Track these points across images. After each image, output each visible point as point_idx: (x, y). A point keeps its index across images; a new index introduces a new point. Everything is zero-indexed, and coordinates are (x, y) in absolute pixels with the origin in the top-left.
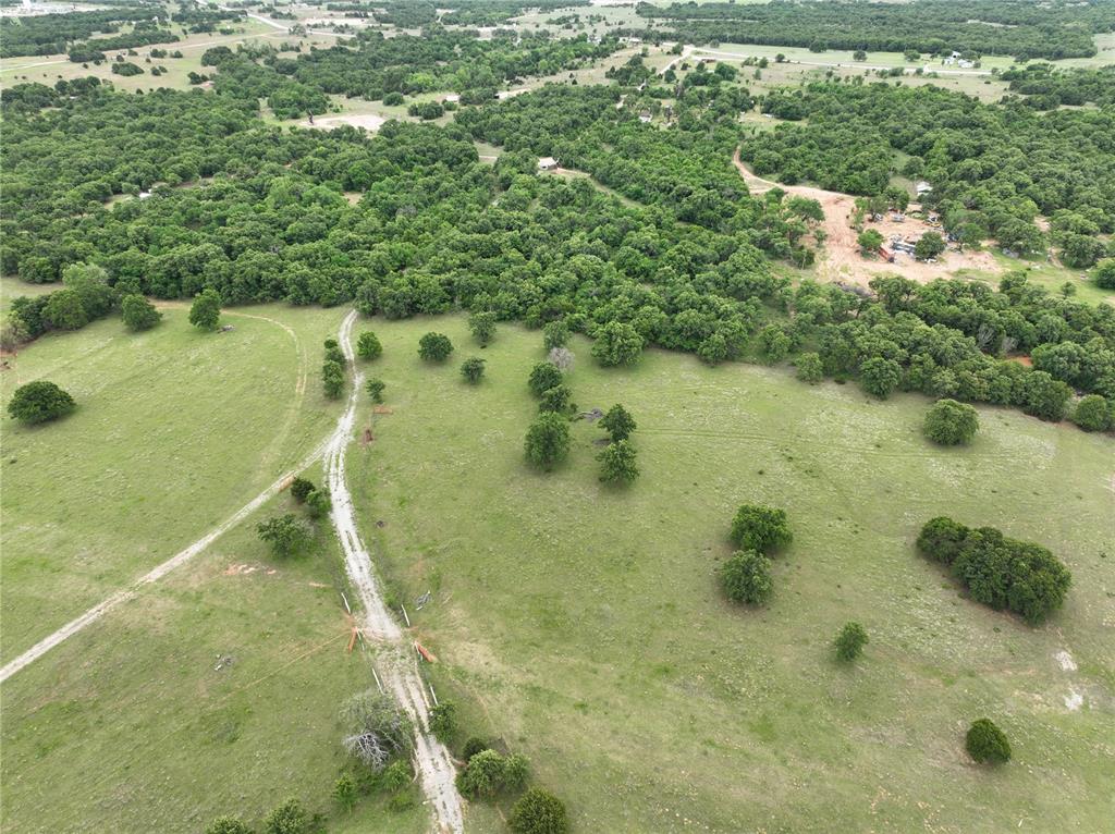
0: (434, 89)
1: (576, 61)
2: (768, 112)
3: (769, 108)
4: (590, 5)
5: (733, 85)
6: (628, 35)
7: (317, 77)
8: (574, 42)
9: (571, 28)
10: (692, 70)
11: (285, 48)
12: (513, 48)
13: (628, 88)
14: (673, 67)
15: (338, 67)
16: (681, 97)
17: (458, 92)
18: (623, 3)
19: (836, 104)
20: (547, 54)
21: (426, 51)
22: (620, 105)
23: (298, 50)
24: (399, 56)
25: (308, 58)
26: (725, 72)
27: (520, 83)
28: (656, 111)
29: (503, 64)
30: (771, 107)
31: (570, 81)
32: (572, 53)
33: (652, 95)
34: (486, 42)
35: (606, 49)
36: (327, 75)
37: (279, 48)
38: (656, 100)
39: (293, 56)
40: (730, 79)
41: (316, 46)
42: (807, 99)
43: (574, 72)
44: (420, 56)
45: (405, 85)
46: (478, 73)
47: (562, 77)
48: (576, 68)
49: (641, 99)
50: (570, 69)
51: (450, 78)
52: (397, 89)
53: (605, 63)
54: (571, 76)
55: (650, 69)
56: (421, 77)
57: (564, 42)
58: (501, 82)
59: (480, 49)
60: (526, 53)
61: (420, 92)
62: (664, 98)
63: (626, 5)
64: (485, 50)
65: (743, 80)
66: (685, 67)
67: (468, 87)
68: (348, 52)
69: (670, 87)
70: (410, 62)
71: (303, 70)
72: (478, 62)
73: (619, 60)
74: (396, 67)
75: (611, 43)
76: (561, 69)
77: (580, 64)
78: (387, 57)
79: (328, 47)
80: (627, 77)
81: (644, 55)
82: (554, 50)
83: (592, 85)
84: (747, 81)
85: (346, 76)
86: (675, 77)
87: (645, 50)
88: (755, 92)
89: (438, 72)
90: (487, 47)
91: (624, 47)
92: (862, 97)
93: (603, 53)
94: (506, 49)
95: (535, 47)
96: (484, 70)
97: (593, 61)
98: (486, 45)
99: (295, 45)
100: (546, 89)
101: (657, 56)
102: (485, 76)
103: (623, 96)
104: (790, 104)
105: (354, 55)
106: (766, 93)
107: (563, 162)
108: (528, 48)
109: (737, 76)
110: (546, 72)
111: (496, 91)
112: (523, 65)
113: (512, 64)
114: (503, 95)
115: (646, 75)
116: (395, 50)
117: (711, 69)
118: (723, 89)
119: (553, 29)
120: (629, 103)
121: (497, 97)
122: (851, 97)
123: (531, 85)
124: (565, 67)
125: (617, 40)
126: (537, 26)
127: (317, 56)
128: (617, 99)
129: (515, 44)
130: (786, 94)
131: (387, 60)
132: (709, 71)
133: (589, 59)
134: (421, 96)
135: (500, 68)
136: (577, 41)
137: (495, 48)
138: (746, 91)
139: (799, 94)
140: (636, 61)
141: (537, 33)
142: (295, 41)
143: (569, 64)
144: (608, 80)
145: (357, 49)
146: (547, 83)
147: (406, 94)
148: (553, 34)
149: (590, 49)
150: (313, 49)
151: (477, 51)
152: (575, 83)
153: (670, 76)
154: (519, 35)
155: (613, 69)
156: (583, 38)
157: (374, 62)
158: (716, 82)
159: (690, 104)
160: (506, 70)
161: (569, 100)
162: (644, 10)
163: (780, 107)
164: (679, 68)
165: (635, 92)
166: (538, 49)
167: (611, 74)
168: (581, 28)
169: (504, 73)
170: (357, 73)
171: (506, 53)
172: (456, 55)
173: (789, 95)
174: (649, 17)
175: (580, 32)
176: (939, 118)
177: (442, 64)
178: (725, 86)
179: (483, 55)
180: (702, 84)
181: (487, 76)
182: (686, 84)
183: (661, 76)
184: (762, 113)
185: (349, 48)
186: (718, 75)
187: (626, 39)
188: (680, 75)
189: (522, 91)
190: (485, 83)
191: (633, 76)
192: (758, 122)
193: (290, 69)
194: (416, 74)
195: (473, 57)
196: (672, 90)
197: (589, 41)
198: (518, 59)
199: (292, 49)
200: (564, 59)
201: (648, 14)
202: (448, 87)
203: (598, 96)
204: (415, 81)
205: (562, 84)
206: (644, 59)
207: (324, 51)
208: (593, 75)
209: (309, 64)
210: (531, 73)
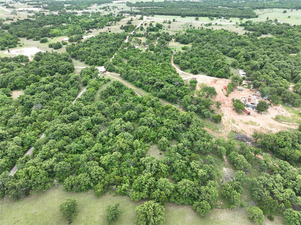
0: (60, 35)
1: (110, 22)
2: (177, 41)
3: (177, 40)
4: (112, 3)
5: (163, 31)
6: (125, 13)
7: (17, 31)
8: (108, 16)
9: (107, 10)
10: (148, 26)
11: (8, 19)
12: (89, 18)
13: (129, 33)
14: (142, 25)
15: (25, 27)
16: (147, 37)
17: (69, 36)
18: (122, 2)
19: (199, 38)
20: (100, 20)
21: (59, 20)
22: (126, 41)
23: (12, 20)
24: (49, 22)
25: (15, 24)
26: (159, 26)
27: (91, 32)
28: (140, 43)
29: (85, 25)
30: (178, 40)
31: (108, 30)
32: (108, 20)
33: (137, 36)
34: (79, 16)
35: (119, 19)
36: (21, 30)
37: (5, 19)
38: (139, 38)
39: (9, 23)
40: (161, 29)
41: (19, 19)
42: (188, 36)
43: (109, 27)
44: (57, 22)
45: (49, 34)
46: (76, 28)
47: (105, 30)
48: (110, 26)
49: (134, 38)
50: (108, 26)
51: (66, 31)
52: (46, 36)
53: (119, 24)
54: (108, 29)
55: (134, 26)
56: (55, 31)
57: (105, 16)
58: (84, 32)
59: (77, 19)
60: (93, 20)
61: (54, 36)
62: (141, 37)
63: (123, 3)
64: (79, 19)
65: (166, 29)
66: (146, 24)
67: (72, 34)
68: (31, 21)
69: (142, 33)
70: (53, 24)
71: (11, 28)
72: (77, 24)
73: (124, 22)
74: (47, 26)
75: (120, 16)
76: (105, 26)
77: (111, 24)
78: (45, 22)
79: (23, 19)
80: (128, 29)
81: (132, 20)
82: (102, 19)
83: (116, 32)
84: (167, 29)
85: (28, 30)
86: (143, 29)
87: (132, 19)
88: (171, 34)
89: (62, 28)
90: (80, 18)
91: (124, 17)
92: (205, 35)
93: (119, 20)
94: (86, 19)
95: (96, 18)
96: (78, 28)
97: (115, 23)
98: (79, 17)
99: (12, 18)
100: (100, 36)
101: (135, 20)
102: (78, 30)
103: (128, 37)
104: (185, 39)
105: (33, 22)
106: (174, 34)
107: (108, 70)
108: (93, 18)
109: (163, 27)
110: (100, 27)
111: (82, 36)
112: (92, 25)
113: (88, 24)
114: (85, 37)
115: (133, 28)
116: (48, 20)
117: (154, 25)
118: (161, 33)
119: (101, 11)
120: (130, 40)
121: (83, 38)
122: (202, 35)
123: (95, 33)
124: (106, 25)
125: (122, 15)
126: (96, 10)
127: (19, 22)
128: (125, 38)
129: (89, 17)
130: (181, 34)
131: (45, 23)
132: (154, 26)
133: (114, 22)
134: (55, 38)
135: (84, 26)
136: (109, 15)
137: (83, 18)
138: (168, 34)
139: (185, 34)
140: (129, 23)
141: (96, 13)
142: (12, 16)
143: (107, 24)
144: (121, 30)
145: (34, 19)
146: (100, 33)
147: (50, 37)
148: (101, 13)
149: (114, 19)
150: (18, 19)
151: (76, 20)
152: (110, 31)
153: (142, 29)
154: (91, 13)
155: (122, 26)
156: (111, 14)
157: (40, 24)
158: (157, 30)
159: (151, 40)
160: (86, 27)
161: (108, 40)
162: (129, 4)
163: (181, 40)
164: (144, 25)
165: (131, 35)
166: (97, 19)
167: (122, 28)
168: (110, 10)
169: (86, 28)
170: (31, 30)
171: (86, 20)
172: (69, 21)
173: (182, 34)
174: (130, 6)
175: (110, 12)
176: (233, 42)
177: (64, 24)
178: (161, 32)
179: (79, 21)
180: (152, 31)
181: (79, 30)
182: (148, 32)
183: (138, 28)
184: (175, 42)
185: (31, 19)
186: (158, 28)
187: (125, 14)
188: (145, 27)
189: (91, 36)
190: (78, 33)
191: (129, 29)
192: (175, 46)
193: (7, 28)
194: (53, 29)
195: (75, 21)
196: (144, 34)
197: (113, 15)
198: (90, 22)
199: (10, 20)
200: (106, 22)
201: (130, 5)
202: (65, 35)
203: (119, 38)
204: (53, 32)
205: (105, 33)
206: (132, 22)
207: (21, 20)
208: (116, 29)
209: (15, 26)
210: (95, 28)
